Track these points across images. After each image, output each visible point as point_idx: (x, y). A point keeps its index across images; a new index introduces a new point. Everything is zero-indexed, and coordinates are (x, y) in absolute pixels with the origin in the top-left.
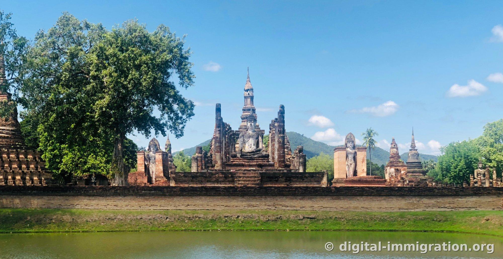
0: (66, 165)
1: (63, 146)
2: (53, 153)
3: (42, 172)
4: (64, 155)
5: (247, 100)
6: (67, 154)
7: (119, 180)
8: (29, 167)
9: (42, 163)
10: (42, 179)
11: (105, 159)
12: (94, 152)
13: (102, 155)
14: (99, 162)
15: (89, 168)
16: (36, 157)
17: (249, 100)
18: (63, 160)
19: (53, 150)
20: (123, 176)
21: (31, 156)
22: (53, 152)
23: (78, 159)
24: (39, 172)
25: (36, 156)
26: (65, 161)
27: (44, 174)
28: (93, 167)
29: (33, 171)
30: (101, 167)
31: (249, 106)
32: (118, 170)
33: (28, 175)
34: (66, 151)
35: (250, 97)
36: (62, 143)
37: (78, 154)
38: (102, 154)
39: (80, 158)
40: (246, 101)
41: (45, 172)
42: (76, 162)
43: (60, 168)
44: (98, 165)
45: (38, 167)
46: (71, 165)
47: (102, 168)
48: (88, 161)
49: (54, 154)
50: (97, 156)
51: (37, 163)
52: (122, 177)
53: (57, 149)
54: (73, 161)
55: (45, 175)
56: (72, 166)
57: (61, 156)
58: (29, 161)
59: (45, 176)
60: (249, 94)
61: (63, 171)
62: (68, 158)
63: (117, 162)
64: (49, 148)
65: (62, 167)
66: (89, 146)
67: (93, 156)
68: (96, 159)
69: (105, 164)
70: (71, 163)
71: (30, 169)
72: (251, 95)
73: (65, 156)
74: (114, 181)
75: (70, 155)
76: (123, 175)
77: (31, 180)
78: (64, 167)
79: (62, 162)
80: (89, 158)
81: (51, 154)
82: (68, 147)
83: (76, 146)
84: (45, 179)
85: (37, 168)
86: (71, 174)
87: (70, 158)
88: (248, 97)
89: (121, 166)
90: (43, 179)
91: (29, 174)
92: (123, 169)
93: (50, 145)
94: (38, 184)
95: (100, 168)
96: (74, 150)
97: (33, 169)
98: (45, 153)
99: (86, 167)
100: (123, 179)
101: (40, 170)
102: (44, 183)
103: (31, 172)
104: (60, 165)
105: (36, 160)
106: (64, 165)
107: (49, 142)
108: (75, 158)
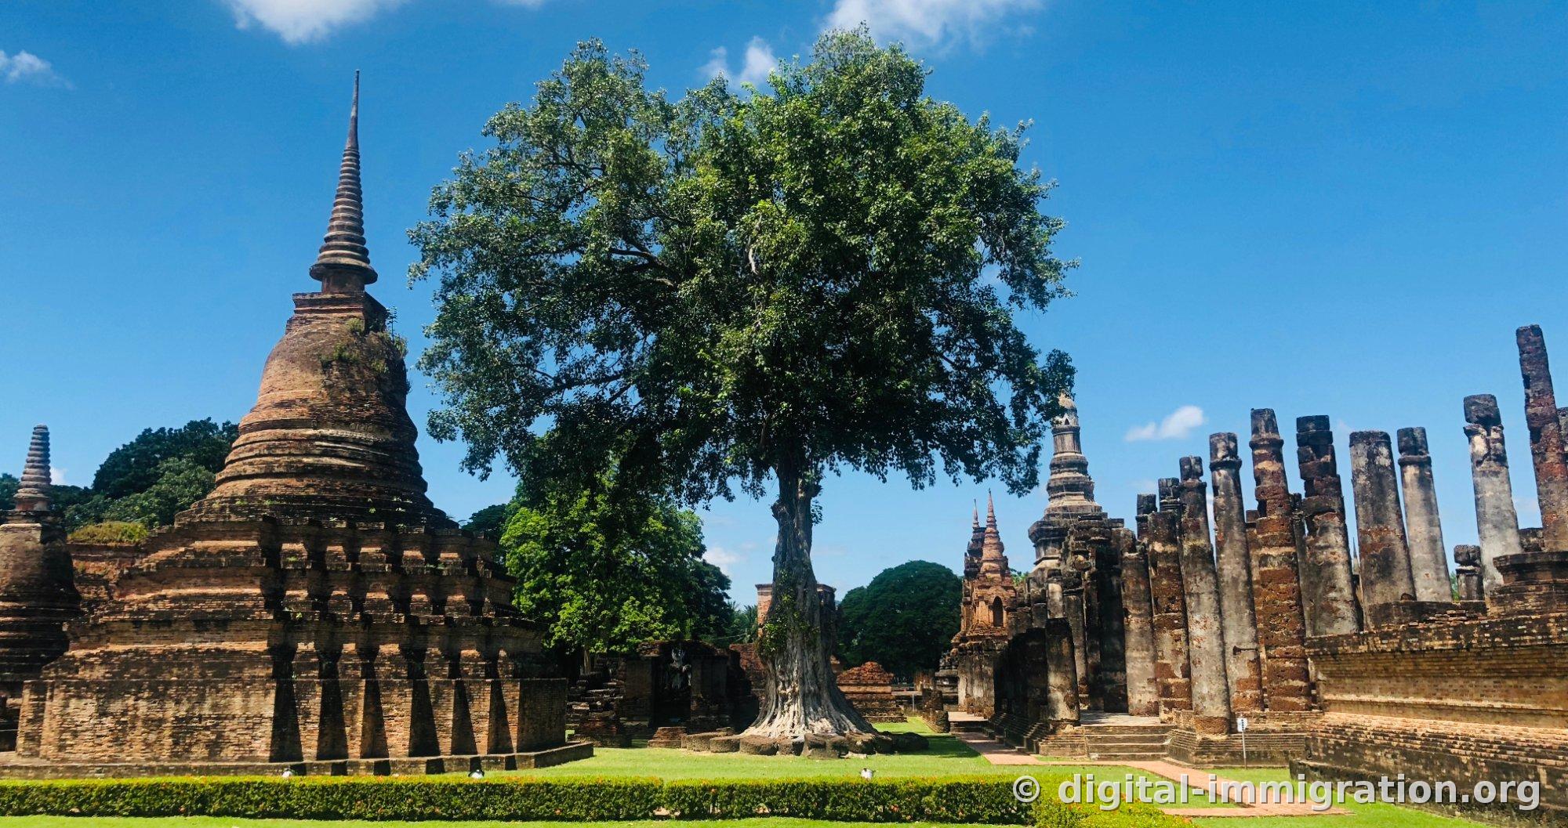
0: (569, 625)
1: (561, 579)
2: (537, 596)
3: (499, 625)
4: (564, 600)
5: (1063, 440)
6: (570, 600)
7: (802, 660)
8: (444, 602)
9: (499, 584)
10: (498, 657)
11: (662, 611)
12: (639, 595)
13: (654, 600)
14: (648, 619)
15: (624, 634)
16: (476, 559)
17: (1068, 438)
18: (560, 613)
19: (536, 589)
20: (819, 643)
21: (455, 555)
22: (538, 592)
23: (598, 613)
24: (487, 622)
25: (473, 555)
26: (566, 615)
27: (506, 635)
28: (634, 630)
29: (461, 620)
30: (653, 631)
31: (1070, 455)
32: (801, 619)
33: (437, 638)
34: (570, 592)
35: (1071, 429)
36: (558, 572)
37: (598, 597)
38: (655, 597)
39: (601, 608)
40: (1059, 442)
41: (513, 623)
42: (591, 618)
43: (553, 634)
44: (646, 624)
45: (483, 602)
46: (580, 626)
47: (657, 633)
48: (623, 615)
49: (541, 599)
50: (643, 603)
51: (480, 583)
52: (815, 647)
53: (546, 586)
54: (586, 616)
55: (511, 637)
56: (581, 630)
57: (556, 604)
58: (445, 573)
59: (511, 644)
60: (1067, 422)
61: (560, 641)
62: (572, 610)
63: (793, 585)
64: (527, 585)
65: (559, 631)
66: (625, 578)
67: (633, 602)
68: (641, 610)
69: (662, 623)
70: (580, 622)
71: (446, 608)
72: (1072, 423)
73: (566, 605)
74: (784, 663)
75: (579, 601)
76: (819, 638)
77: (447, 658)
78: (564, 631)
79: (558, 618)
80: (625, 608)
81: (533, 600)
82: (573, 582)
83: (593, 578)
84: (511, 656)
85: (476, 605)
86: (579, 649)
87: (579, 608)
88: (1065, 430)
89: (808, 604)
90: (502, 653)
91: (440, 633)
92: (817, 616)
93: (529, 579)
94: (478, 676)
95: (650, 634)
96: (588, 589)
97: (459, 610)
98: (519, 598)
99: (616, 630)
100: (819, 657)
101: (491, 615)
102: (507, 672)
103: (449, 621)
104: (552, 625)
105: (473, 572)
106: (563, 626)
107: (527, 571)
108: (590, 609)
